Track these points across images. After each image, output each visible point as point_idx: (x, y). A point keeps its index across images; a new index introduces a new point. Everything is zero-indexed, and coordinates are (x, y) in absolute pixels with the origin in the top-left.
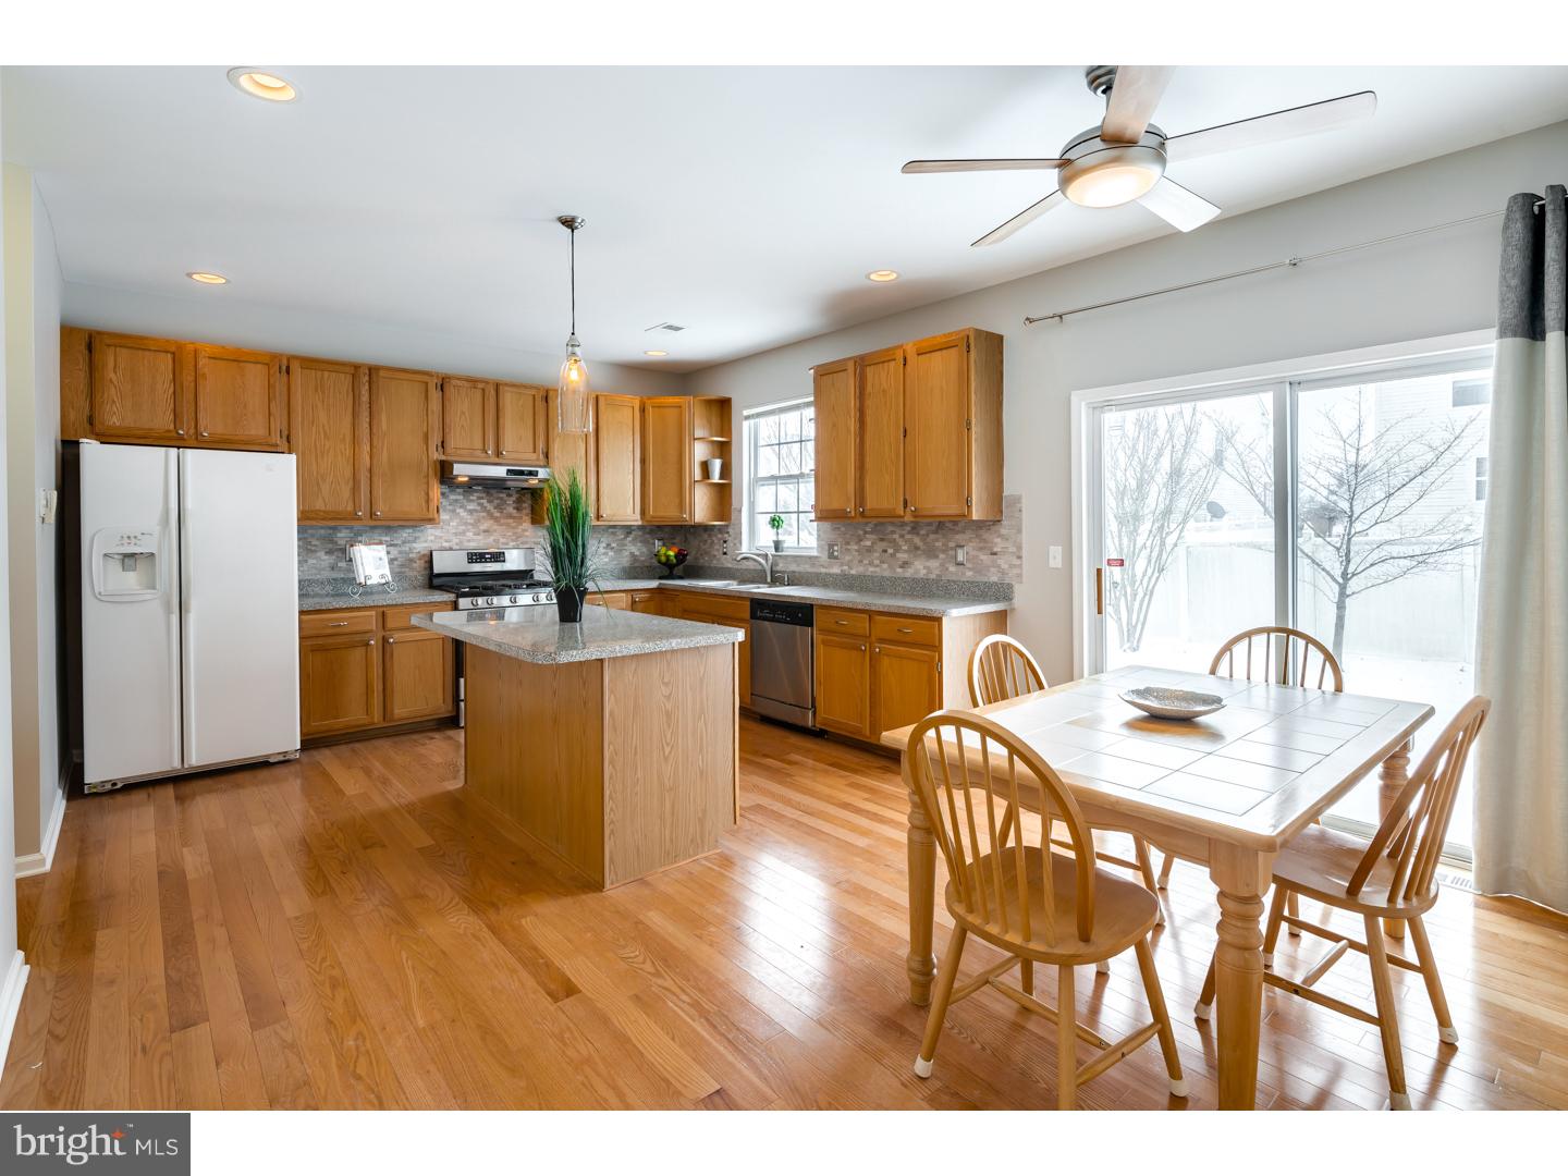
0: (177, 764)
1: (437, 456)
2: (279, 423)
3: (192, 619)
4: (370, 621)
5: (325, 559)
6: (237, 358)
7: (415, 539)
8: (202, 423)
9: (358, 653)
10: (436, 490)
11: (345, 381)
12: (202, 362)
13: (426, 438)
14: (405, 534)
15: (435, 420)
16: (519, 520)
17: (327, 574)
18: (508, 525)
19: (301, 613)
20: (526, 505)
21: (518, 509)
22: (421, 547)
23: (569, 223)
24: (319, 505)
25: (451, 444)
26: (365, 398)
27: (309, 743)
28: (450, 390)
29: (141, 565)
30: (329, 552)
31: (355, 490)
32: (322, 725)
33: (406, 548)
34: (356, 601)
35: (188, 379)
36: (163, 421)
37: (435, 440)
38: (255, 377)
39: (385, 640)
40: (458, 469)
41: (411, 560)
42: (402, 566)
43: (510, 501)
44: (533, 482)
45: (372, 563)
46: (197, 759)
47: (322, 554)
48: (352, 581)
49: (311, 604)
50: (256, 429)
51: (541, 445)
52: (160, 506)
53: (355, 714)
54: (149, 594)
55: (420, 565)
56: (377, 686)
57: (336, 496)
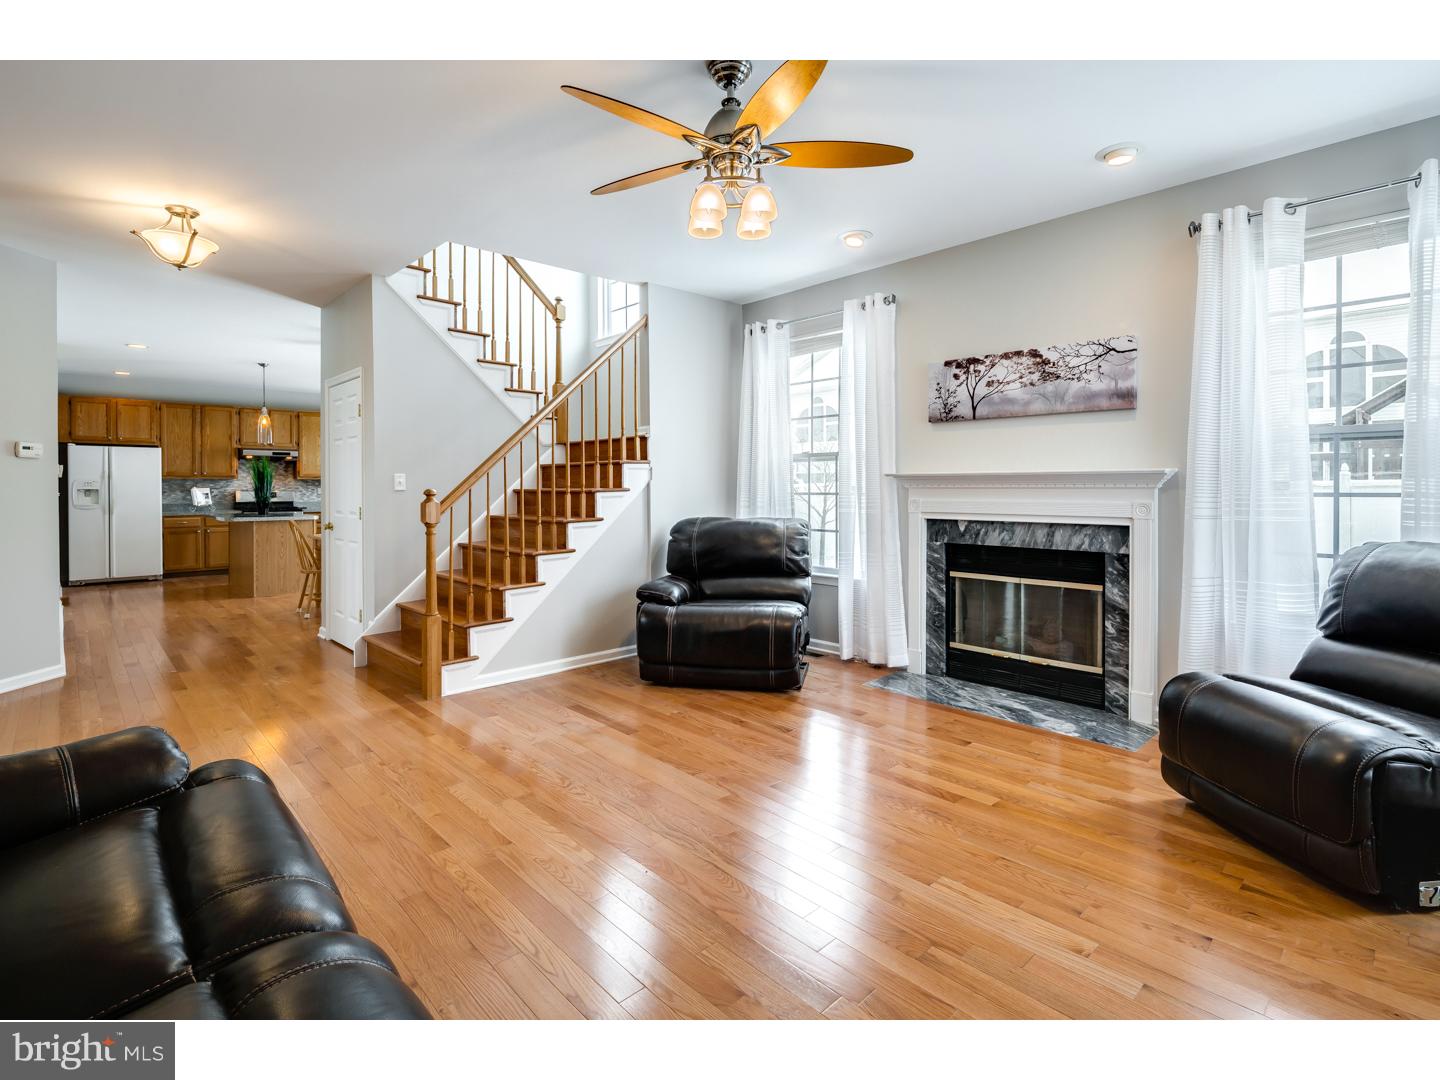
0: (108, 576)
1: (235, 446)
2: (155, 433)
3: (114, 517)
4: (198, 521)
5: (179, 495)
6: (136, 403)
7: (227, 486)
8: (119, 433)
9: (192, 537)
10: (235, 463)
11: (188, 412)
12: (120, 407)
13: (230, 438)
14: (222, 483)
15: (235, 430)
16: (286, 477)
17: (180, 502)
18: (280, 479)
19: (163, 517)
20: (290, 469)
21: (286, 471)
22: (230, 489)
23: (263, 365)
24: (173, 469)
25: (244, 440)
26: (198, 420)
27: (166, 575)
28: (244, 415)
29: (93, 494)
30: (182, 492)
31: (193, 462)
32: (172, 567)
33: (222, 490)
34: (193, 512)
35: (113, 414)
36: (101, 433)
37: (235, 437)
38: (144, 413)
39: (206, 531)
40: (245, 452)
41: (226, 496)
42: (220, 498)
43: (281, 467)
44: (289, 458)
45: (200, 496)
46: (116, 575)
47: (179, 493)
48: (191, 505)
49: (168, 514)
50: (144, 436)
51: (295, 440)
52: (101, 471)
53: (190, 563)
54: (96, 506)
55: (230, 498)
56: (201, 551)
57: (183, 466)
